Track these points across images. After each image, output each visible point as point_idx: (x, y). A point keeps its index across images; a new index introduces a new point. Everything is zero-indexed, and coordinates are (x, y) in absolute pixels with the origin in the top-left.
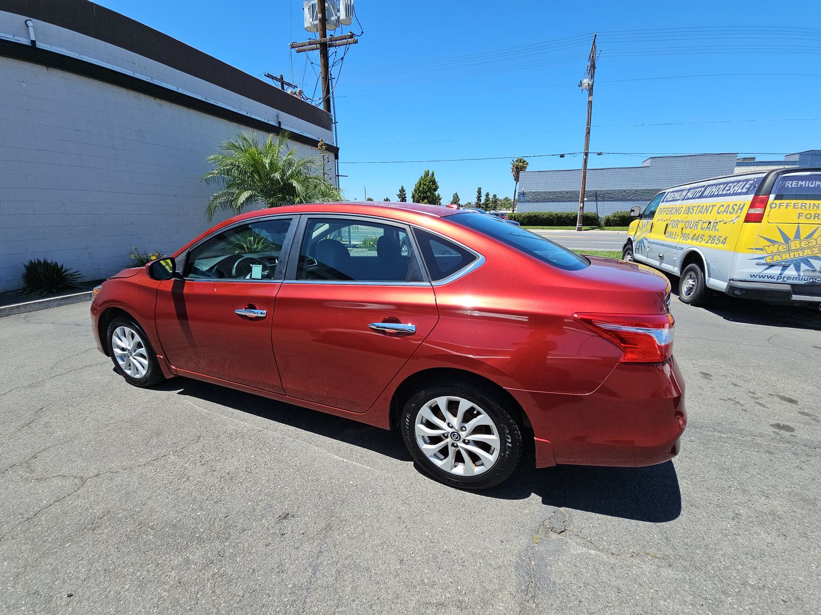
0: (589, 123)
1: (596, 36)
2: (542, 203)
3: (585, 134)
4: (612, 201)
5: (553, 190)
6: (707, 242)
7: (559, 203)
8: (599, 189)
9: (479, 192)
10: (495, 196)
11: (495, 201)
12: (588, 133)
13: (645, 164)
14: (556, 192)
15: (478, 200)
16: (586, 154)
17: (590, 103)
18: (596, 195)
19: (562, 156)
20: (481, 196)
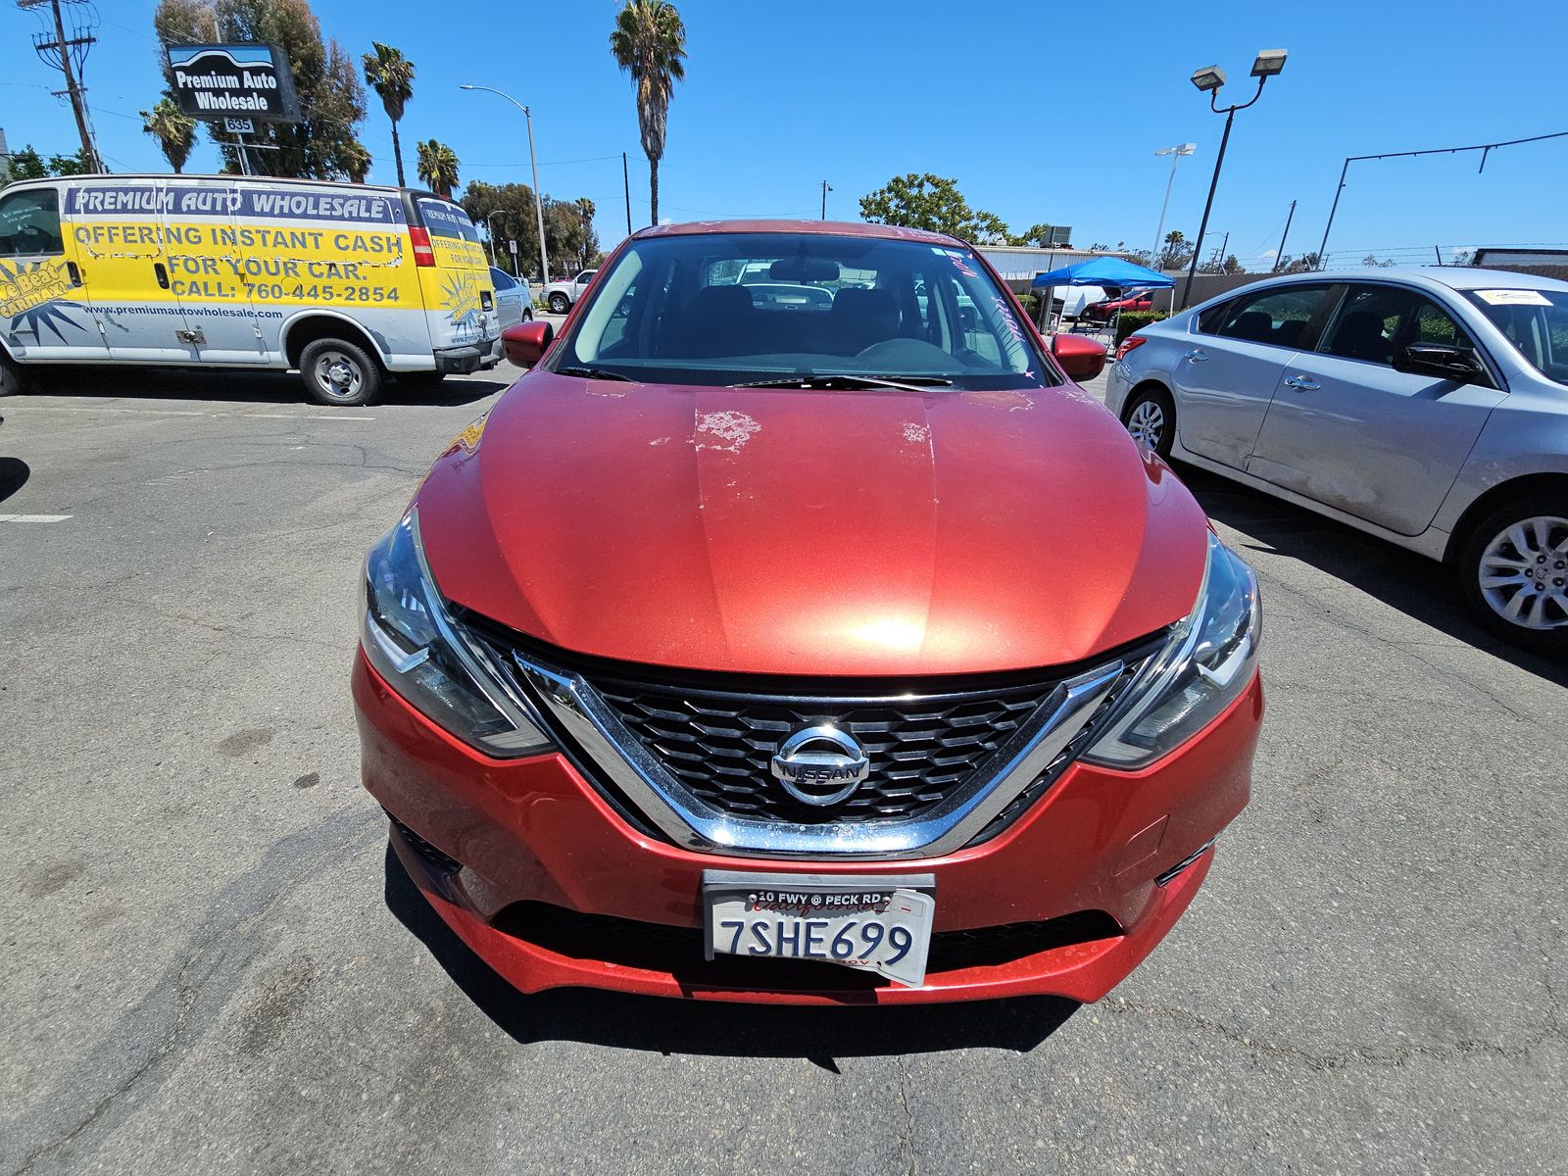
6: (347, 298)
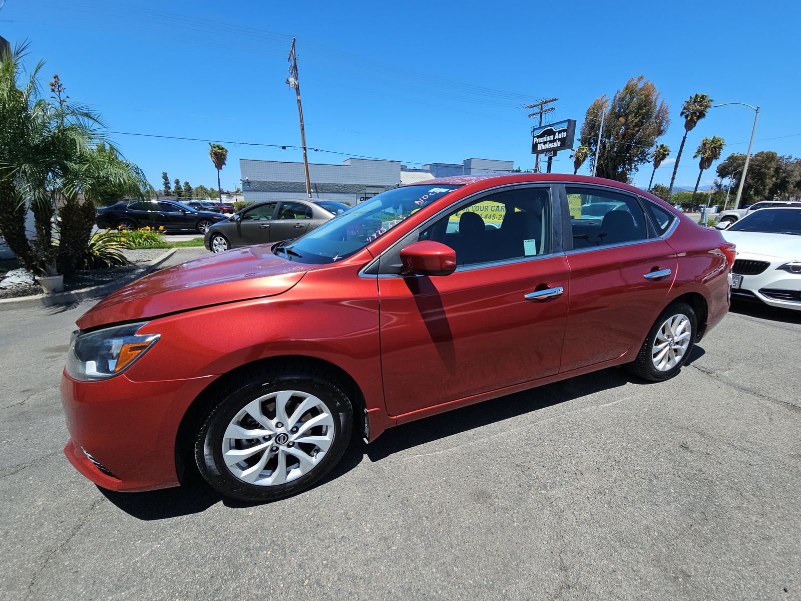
0: (302, 121)
1: (295, 40)
2: (269, 193)
3: (300, 130)
4: (329, 193)
5: (278, 181)
6: (499, 219)
7: (285, 193)
8: (318, 182)
9: (165, 177)
10: (187, 183)
11: (189, 189)
12: (303, 129)
13: (346, 163)
14: (280, 182)
15: (166, 187)
16: (305, 149)
17: (299, 101)
18: (316, 187)
19: (284, 148)
20: (169, 183)
